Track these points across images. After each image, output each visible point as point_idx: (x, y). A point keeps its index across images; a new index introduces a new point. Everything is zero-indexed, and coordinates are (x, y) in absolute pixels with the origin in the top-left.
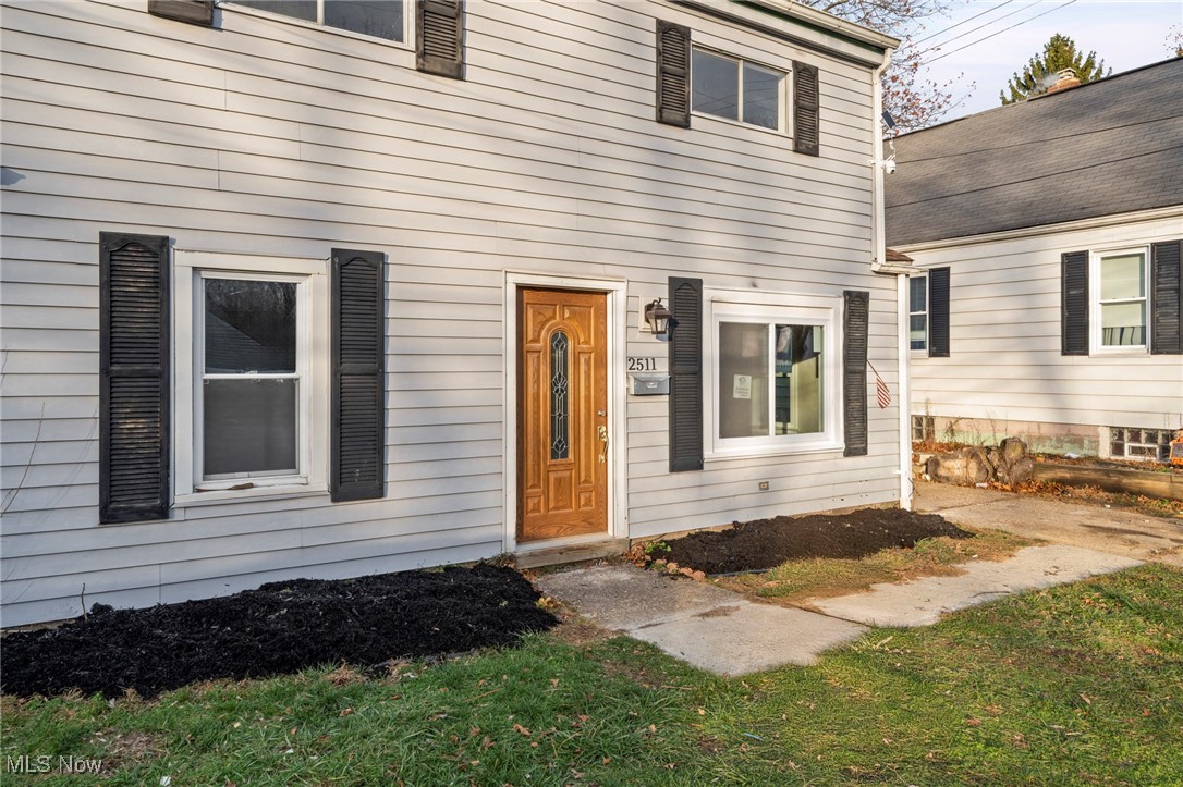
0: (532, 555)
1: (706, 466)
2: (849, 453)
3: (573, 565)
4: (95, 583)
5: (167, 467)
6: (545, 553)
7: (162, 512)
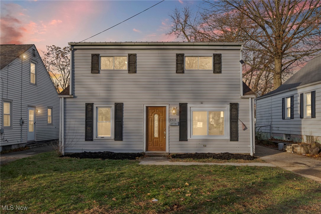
0: (148, 153)
1: (188, 141)
3: (157, 156)
4: (84, 148)
5: (93, 134)
6: (151, 153)
7: (92, 140)
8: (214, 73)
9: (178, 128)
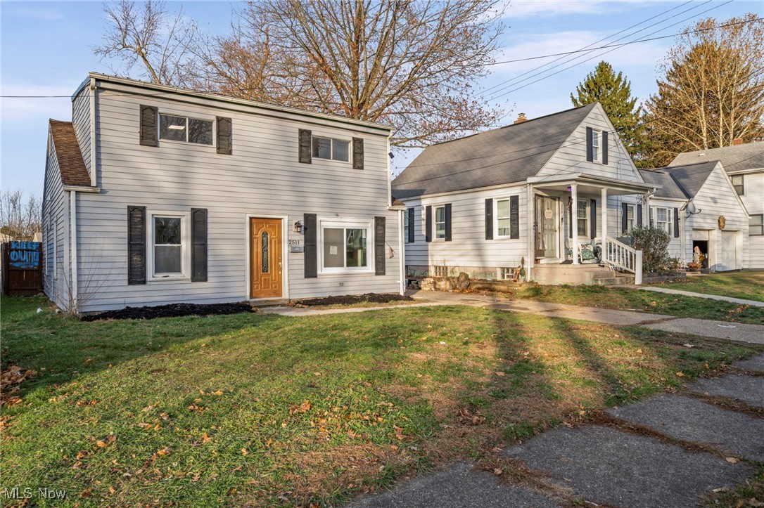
0: (255, 302)
1: (318, 277)
2: (377, 274)
3: (270, 306)
4: (128, 300)
5: (145, 270)
6: (260, 301)
7: (144, 282)
8: (354, 168)
9: (301, 256)
